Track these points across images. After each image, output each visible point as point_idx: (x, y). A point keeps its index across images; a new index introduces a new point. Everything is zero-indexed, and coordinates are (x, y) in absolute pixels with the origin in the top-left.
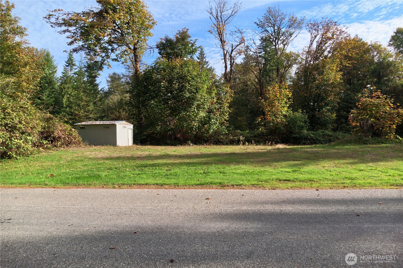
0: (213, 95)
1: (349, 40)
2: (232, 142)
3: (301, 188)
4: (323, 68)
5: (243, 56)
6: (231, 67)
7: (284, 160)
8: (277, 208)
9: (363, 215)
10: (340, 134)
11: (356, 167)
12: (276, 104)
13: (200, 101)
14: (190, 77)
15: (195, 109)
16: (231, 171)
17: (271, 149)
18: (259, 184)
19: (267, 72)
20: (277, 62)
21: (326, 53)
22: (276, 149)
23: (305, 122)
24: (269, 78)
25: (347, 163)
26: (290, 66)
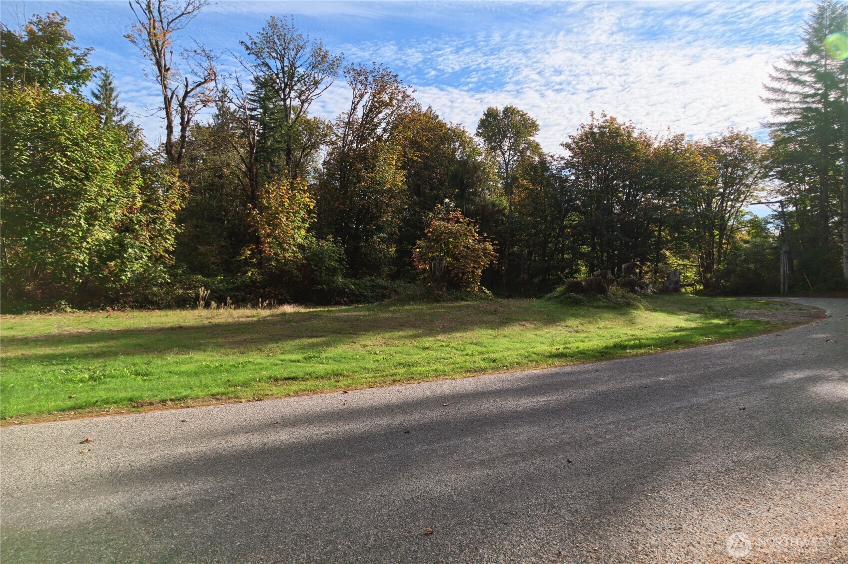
0: (134, 189)
1: (419, 114)
2: (182, 303)
3: (314, 392)
4: (373, 159)
5: (213, 109)
6: (183, 130)
7: (292, 337)
8: (256, 440)
9: (415, 430)
10: (400, 284)
11: (418, 344)
12: (281, 220)
13: (97, 200)
14: (69, 139)
15: (82, 221)
16: (165, 369)
17: (268, 316)
18: (228, 393)
19: (268, 154)
20: (287, 134)
21: (379, 131)
22: (278, 316)
23: (340, 261)
24: (272, 165)
25: (405, 337)
26: (315, 146)
